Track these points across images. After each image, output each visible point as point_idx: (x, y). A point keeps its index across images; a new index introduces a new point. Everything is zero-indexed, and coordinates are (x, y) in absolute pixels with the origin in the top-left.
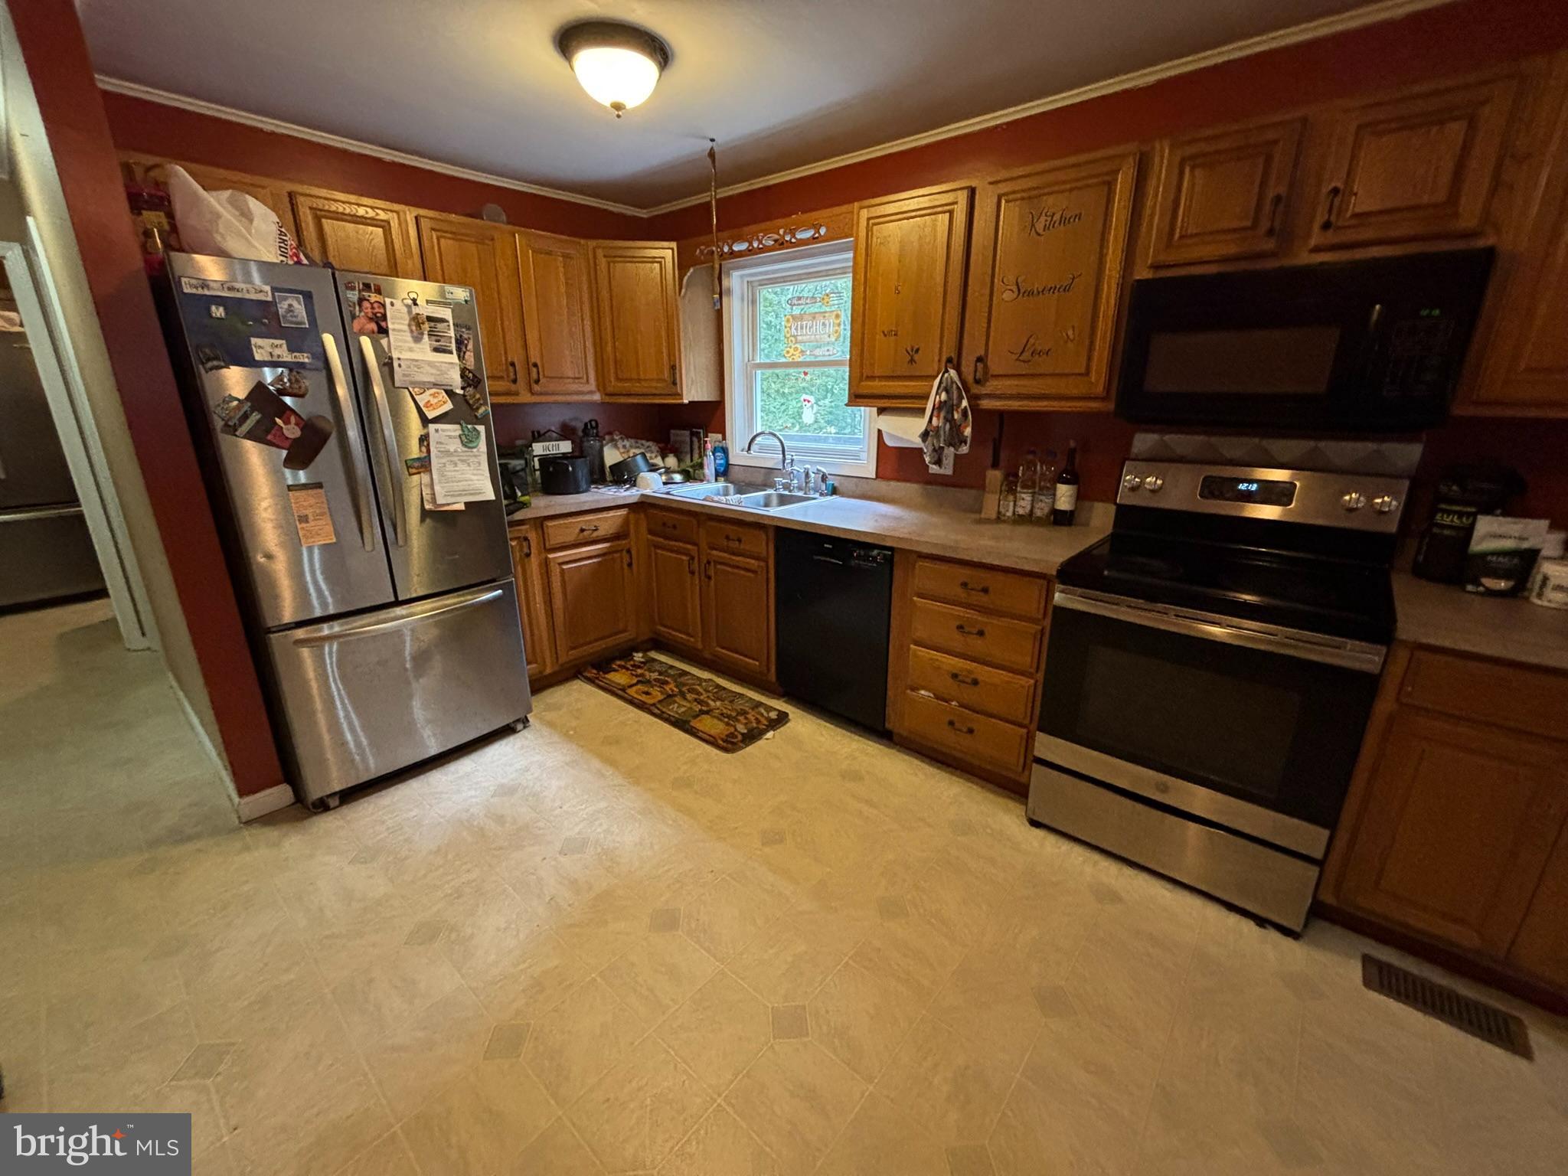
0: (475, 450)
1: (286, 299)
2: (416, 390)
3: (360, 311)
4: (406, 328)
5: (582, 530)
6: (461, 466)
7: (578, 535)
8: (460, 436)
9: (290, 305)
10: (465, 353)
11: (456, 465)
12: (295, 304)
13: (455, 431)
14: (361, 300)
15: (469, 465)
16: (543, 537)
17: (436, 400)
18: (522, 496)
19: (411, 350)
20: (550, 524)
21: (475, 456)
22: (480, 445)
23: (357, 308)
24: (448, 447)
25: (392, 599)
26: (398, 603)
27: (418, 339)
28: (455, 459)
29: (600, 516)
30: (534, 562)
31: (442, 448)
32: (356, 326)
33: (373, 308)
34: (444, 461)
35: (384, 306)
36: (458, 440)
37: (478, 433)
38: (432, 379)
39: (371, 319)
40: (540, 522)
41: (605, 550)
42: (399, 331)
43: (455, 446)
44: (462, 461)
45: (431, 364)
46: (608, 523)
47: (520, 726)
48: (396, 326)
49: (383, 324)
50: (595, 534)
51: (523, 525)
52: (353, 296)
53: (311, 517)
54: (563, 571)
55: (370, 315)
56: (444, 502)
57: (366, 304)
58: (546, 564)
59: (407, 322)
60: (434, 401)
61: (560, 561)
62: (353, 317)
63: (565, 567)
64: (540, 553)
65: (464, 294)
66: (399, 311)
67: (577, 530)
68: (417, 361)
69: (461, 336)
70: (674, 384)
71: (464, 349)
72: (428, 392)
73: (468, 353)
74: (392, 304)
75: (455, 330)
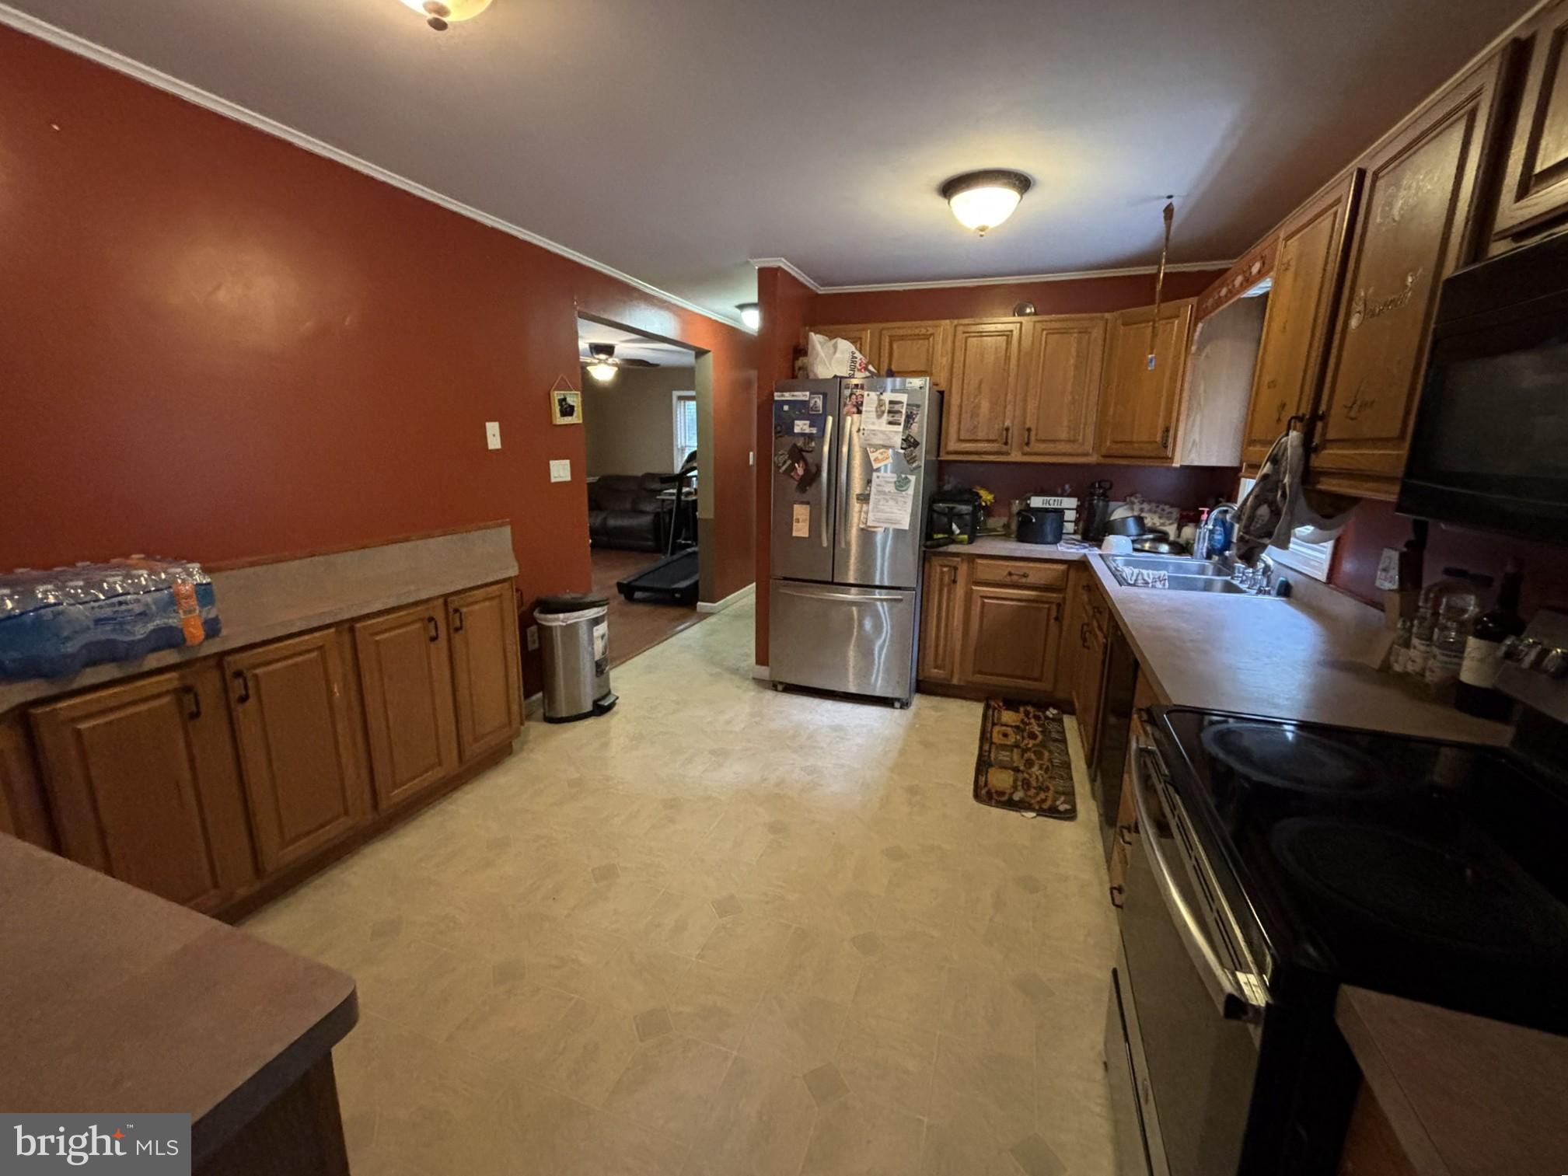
0: (904, 493)
1: (814, 398)
2: (872, 450)
3: (850, 401)
4: (874, 409)
5: (1010, 574)
6: (892, 503)
7: (1006, 576)
8: (895, 483)
9: (816, 402)
10: (912, 424)
11: (887, 501)
12: (818, 401)
13: (893, 478)
14: (851, 395)
15: (897, 503)
16: (972, 571)
17: (883, 456)
18: (960, 534)
19: (873, 424)
20: (979, 561)
21: (903, 497)
22: (909, 489)
23: (848, 399)
24: (884, 489)
25: (830, 580)
26: (832, 583)
27: (880, 416)
28: (888, 497)
29: (1031, 565)
30: (960, 590)
31: (880, 488)
32: (846, 410)
33: (857, 399)
34: (879, 497)
35: (863, 396)
36: (893, 485)
37: (909, 481)
38: (881, 443)
39: (854, 406)
40: (972, 558)
41: (1032, 598)
42: (869, 412)
43: (891, 488)
44: (892, 499)
45: (883, 432)
46: (1039, 575)
47: (897, 705)
48: (868, 409)
49: (860, 408)
50: (1024, 580)
51: (958, 557)
52: (847, 392)
53: (800, 520)
54: (983, 604)
55: (855, 403)
56: (871, 525)
57: (854, 397)
58: (969, 596)
59: (875, 406)
60: (880, 457)
61: (982, 594)
62: (845, 405)
63: (986, 601)
64: (967, 584)
65: (921, 383)
66: (871, 399)
67: (1006, 573)
68: (874, 430)
69: (911, 413)
70: (1165, 446)
71: (911, 422)
72: (879, 451)
73: (914, 424)
74: (868, 395)
75: (907, 408)
